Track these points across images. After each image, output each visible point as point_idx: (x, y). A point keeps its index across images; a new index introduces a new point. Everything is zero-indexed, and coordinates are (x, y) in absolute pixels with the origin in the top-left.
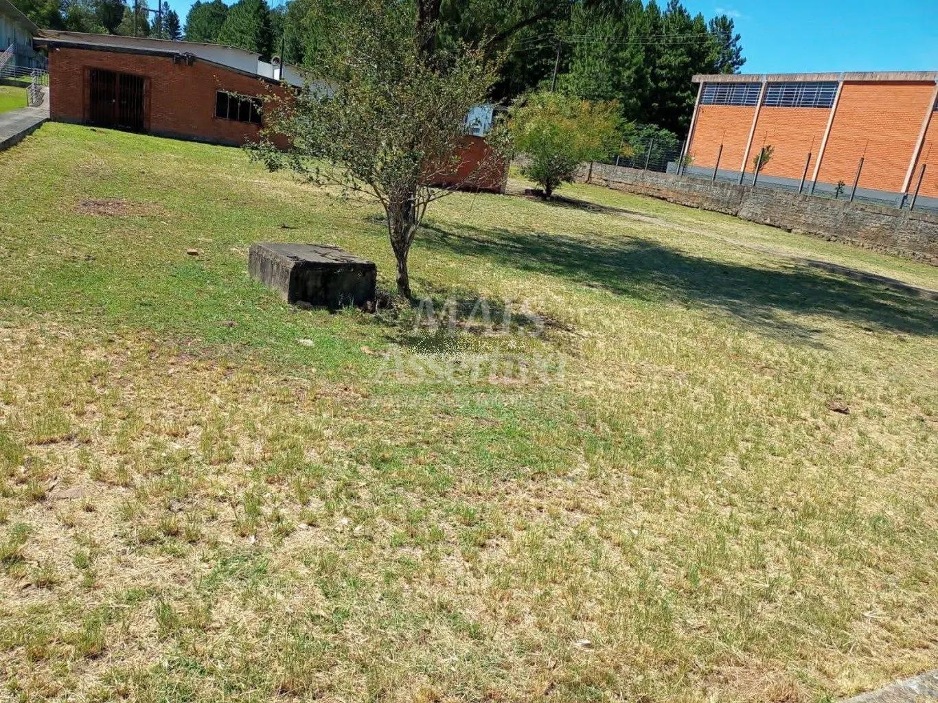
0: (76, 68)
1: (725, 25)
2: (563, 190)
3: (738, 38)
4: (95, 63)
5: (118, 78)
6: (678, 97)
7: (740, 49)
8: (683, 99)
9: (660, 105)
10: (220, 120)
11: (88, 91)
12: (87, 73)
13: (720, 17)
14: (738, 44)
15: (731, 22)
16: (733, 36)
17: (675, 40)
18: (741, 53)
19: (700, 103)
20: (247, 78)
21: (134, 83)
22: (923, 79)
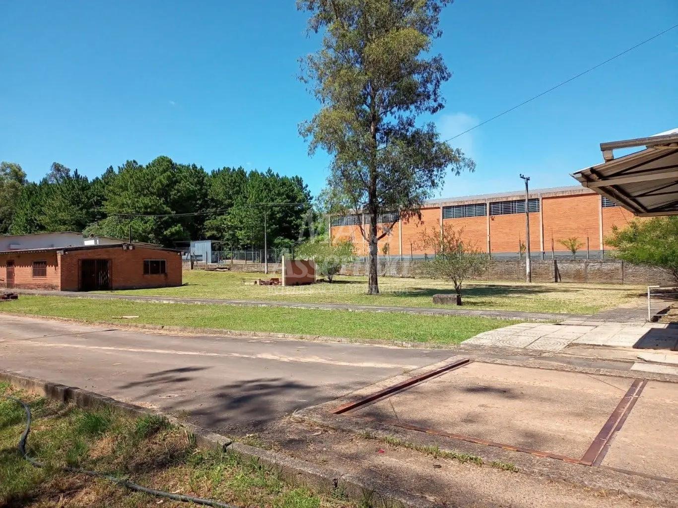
0: (75, 260)
1: (299, 181)
2: (336, 278)
3: (307, 186)
4: (84, 257)
5: (96, 262)
6: (289, 221)
7: (310, 192)
8: (291, 221)
9: (279, 227)
10: (146, 276)
11: (80, 272)
12: (80, 262)
13: (295, 177)
14: (308, 189)
15: (301, 178)
16: (304, 186)
17: (279, 191)
18: (310, 194)
19: (331, 226)
20: (159, 251)
21: (103, 264)
22: (435, 206)
